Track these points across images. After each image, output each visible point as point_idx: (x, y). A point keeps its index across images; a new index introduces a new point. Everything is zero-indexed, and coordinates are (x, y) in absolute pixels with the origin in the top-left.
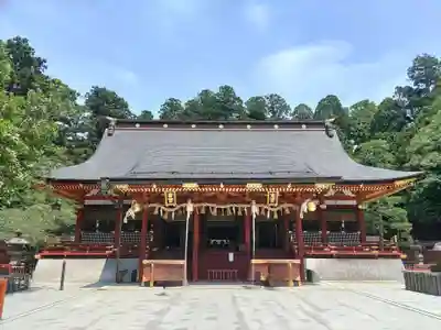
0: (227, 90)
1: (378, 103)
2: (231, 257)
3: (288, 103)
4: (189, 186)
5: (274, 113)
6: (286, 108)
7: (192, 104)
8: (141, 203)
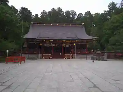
1: (100, 14)
2: (60, 54)
3: (76, 13)
5: (72, 16)
8: (42, 43)
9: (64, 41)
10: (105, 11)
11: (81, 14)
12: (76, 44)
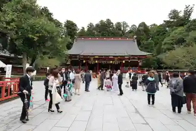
0: (108, 20)
1: (158, 25)
3: (128, 24)
4: (96, 57)
5: (124, 27)
6: (128, 26)
7: (97, 25)
8: (85, 60)
9: (112, 57)
10: (165, 21)
11: (134, 25)
12: (125, 62)
